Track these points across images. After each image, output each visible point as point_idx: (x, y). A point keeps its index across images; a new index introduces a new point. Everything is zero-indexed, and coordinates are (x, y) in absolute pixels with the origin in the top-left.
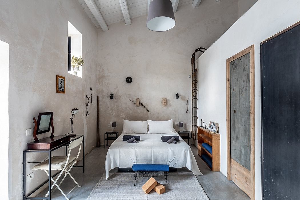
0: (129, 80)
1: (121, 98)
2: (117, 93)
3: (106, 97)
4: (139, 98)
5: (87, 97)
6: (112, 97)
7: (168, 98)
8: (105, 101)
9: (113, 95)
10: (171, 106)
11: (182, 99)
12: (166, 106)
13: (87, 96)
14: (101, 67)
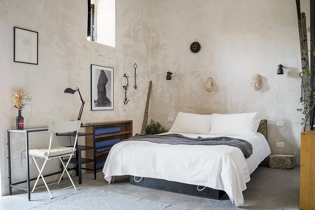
0: (195, 48)
1: (184, 79)
2: (178, 70)
3: (162, 78)
4: (212, 76)
5: (125, 76)
6: (169, 76)
7: (263, 74)
8: (161, 84)
9: (172, 74)
10: (268, 89)
11: (289, 74)
12: (260, 90)
13: (125, 74)
14: (155, 31)
